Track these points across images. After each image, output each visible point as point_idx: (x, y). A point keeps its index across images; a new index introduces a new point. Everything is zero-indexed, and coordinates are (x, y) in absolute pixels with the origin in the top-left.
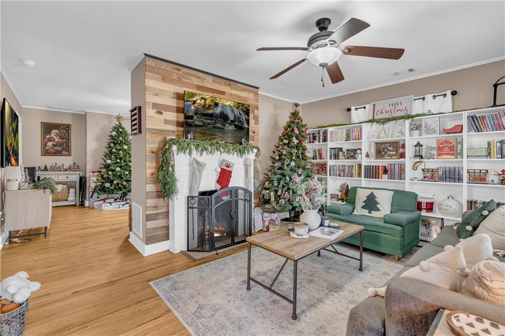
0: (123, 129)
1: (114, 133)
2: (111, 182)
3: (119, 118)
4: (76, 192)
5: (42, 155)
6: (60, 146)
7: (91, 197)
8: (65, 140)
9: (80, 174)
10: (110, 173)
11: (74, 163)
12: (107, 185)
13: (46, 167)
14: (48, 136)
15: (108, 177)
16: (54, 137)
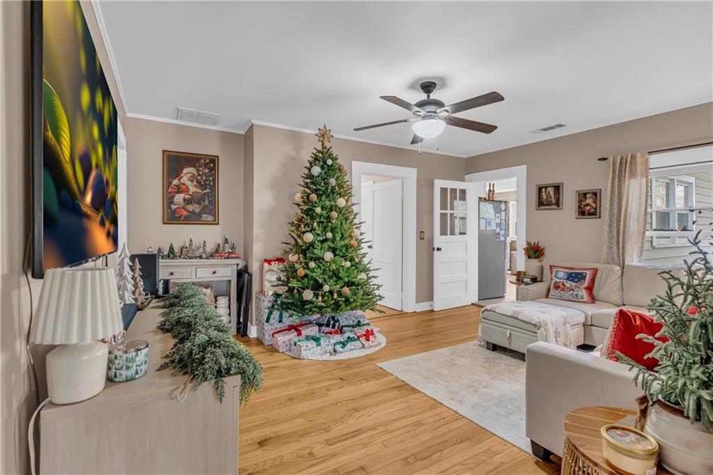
0: (334, 159)
1: (316, 170)
2: (317, 287)
3: (323, 135)
4: (230, 304)
5: (164, 223)
6: (199, 204)
7: (268, 320)
8: (208, 190)
9: (238, 265)
10: (312, 265)
11: (226, 241)
12: (308, 295)
13: (171, 248)
14: (175, 182)
15: (306, 276)
16: (188, 183)
